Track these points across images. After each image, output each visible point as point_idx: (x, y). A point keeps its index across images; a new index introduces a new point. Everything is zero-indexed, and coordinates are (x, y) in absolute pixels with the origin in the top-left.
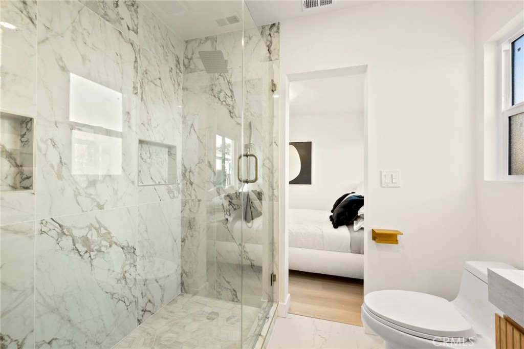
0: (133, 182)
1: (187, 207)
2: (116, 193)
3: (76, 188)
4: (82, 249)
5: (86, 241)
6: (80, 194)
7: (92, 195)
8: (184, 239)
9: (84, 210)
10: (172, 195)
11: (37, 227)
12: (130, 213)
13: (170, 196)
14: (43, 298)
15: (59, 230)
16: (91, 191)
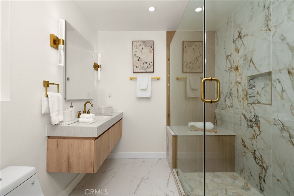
11: (272, 121)
15: (282, 126)
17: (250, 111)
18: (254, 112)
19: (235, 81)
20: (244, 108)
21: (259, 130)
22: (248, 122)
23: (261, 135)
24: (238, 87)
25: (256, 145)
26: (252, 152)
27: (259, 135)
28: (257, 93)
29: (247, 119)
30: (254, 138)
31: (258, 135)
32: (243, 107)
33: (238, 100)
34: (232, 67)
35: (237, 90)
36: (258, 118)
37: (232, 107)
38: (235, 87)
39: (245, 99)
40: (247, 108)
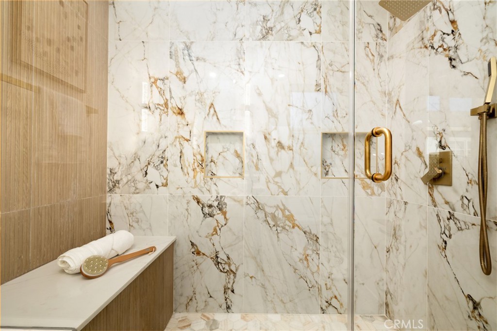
0: (315, 174)
1: (392, 209)
2: (298, 182)
3: (267, 177)
4: (272, 223)
5: (274, 217)
6: (269, 181)
7: (278, 183)
8: (389, 250)
9: (273, 194)
10: (369, 191)
11: (245, 200)
12: (312, 203)
13: (367, 193)
14: (248, 246)
15: (256, 205)
16: (277, 179)
17: (208, 190)
18: (216, 191)
19: (176, 134)
20: (196, 186)
21: (225, 218)
22: (204, 209)
23: (227, 225)
24: (183, 148)
25: (220, 243)
26: (211, 258)
27: (225, 225)
28: (210, 160)
29: (203, 204)
30: (217, 233)
31: (223, 225)
32: (194, 184)
33: (183, 171)
34: (166, 104)
35: (181, 152)
36: (222, 199)
37: (166, 185)
38: (175, 146)
39: (198, 169)
40: (203, 185)
